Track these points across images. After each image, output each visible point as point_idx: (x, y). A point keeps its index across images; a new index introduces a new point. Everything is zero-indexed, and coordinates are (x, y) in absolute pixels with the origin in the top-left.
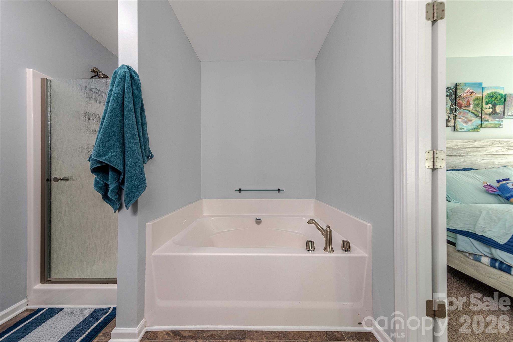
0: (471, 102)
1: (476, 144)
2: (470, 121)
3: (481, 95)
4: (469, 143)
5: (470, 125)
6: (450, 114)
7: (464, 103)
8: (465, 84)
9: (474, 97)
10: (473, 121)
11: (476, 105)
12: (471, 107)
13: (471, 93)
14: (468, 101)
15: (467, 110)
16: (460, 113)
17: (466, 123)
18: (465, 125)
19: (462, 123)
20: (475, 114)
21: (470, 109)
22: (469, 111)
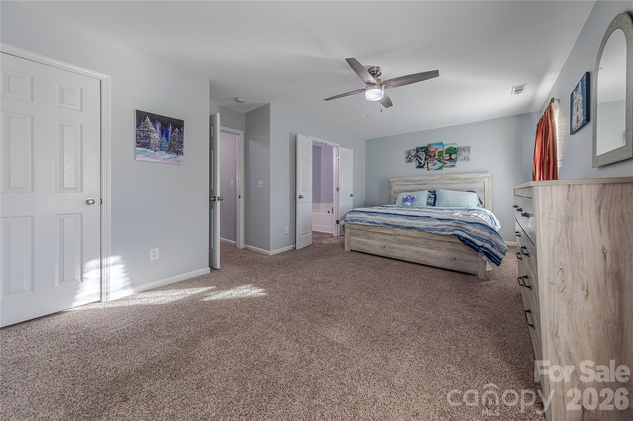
0: (437, 154)
1: (431, 178)
2: (436, 164)
3: (442, 150)
4: (427, 178)
5: (436, 167)
6: (425, 161)
7: (432, 155)
8: (433, 144)
9: (438, 151)
10: (438, 164)
11: (439, 156)
12: (437, 157)
13: (437, 149)
14: (435, 153)
15: (434, 158)
16: (430, 160)
17: (434, 165)
18: (433, 167)
19: (432, 166)
20: (439, 161)
21: (436, 158)
22: (436, 159)
